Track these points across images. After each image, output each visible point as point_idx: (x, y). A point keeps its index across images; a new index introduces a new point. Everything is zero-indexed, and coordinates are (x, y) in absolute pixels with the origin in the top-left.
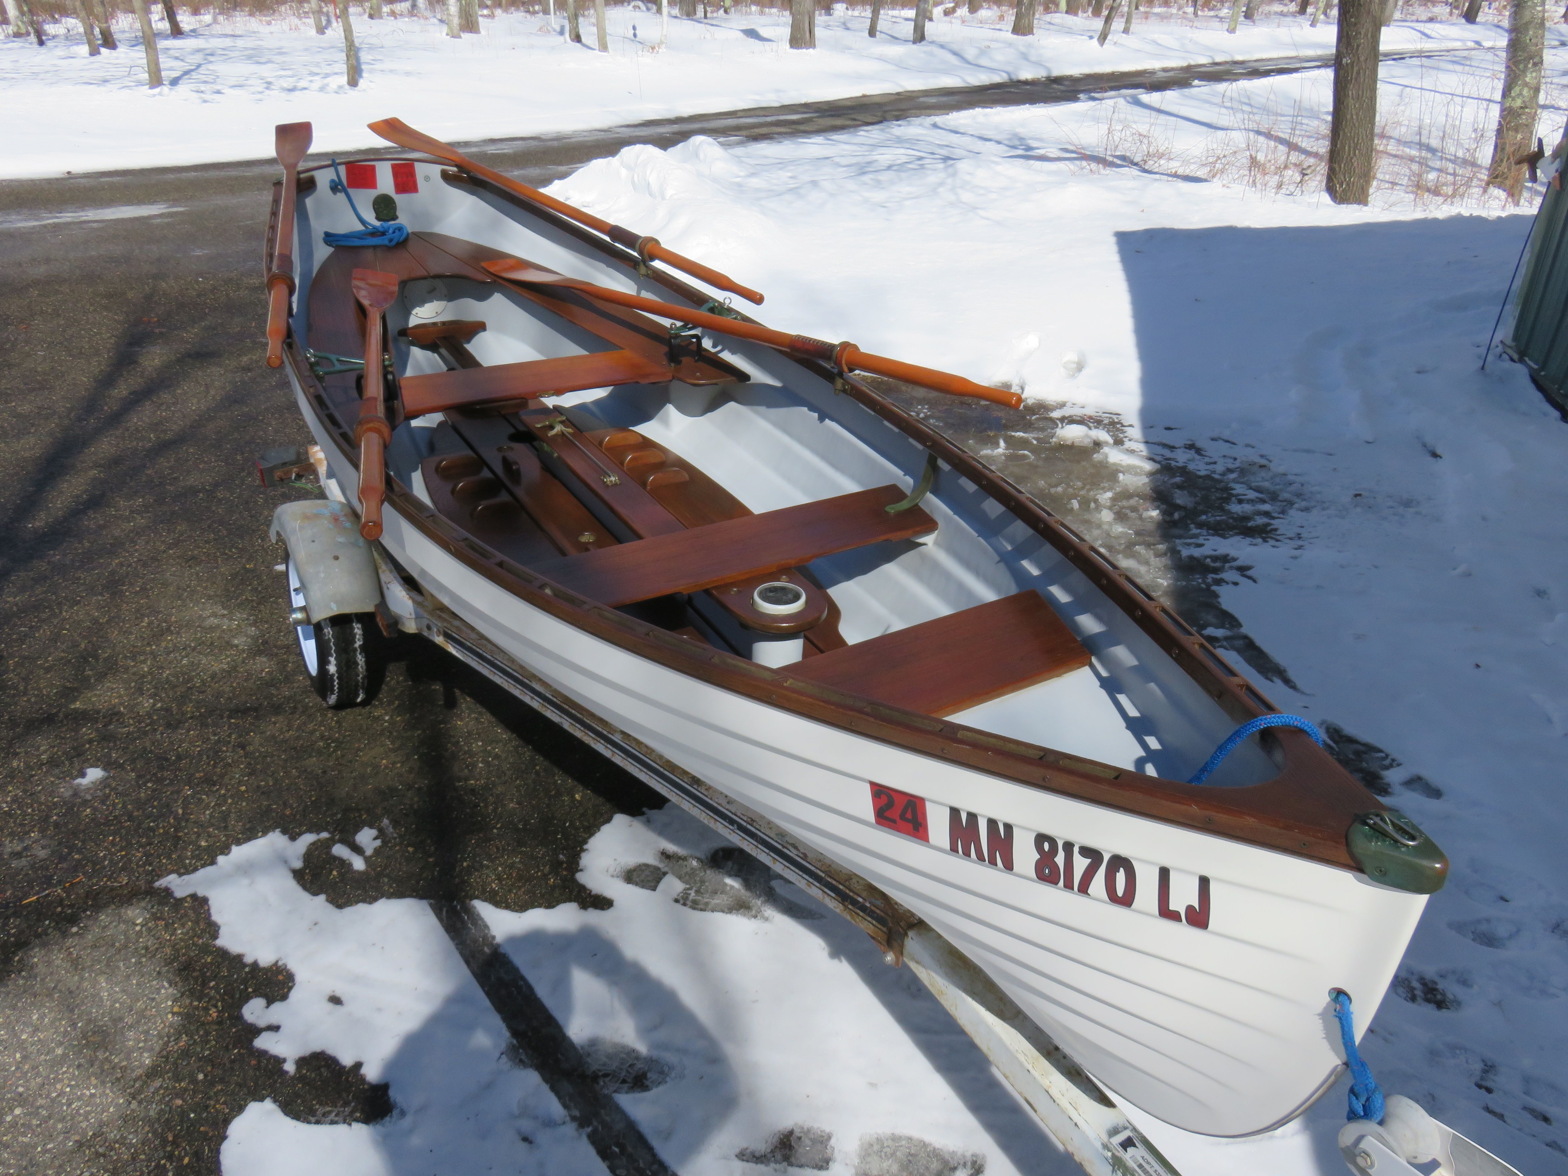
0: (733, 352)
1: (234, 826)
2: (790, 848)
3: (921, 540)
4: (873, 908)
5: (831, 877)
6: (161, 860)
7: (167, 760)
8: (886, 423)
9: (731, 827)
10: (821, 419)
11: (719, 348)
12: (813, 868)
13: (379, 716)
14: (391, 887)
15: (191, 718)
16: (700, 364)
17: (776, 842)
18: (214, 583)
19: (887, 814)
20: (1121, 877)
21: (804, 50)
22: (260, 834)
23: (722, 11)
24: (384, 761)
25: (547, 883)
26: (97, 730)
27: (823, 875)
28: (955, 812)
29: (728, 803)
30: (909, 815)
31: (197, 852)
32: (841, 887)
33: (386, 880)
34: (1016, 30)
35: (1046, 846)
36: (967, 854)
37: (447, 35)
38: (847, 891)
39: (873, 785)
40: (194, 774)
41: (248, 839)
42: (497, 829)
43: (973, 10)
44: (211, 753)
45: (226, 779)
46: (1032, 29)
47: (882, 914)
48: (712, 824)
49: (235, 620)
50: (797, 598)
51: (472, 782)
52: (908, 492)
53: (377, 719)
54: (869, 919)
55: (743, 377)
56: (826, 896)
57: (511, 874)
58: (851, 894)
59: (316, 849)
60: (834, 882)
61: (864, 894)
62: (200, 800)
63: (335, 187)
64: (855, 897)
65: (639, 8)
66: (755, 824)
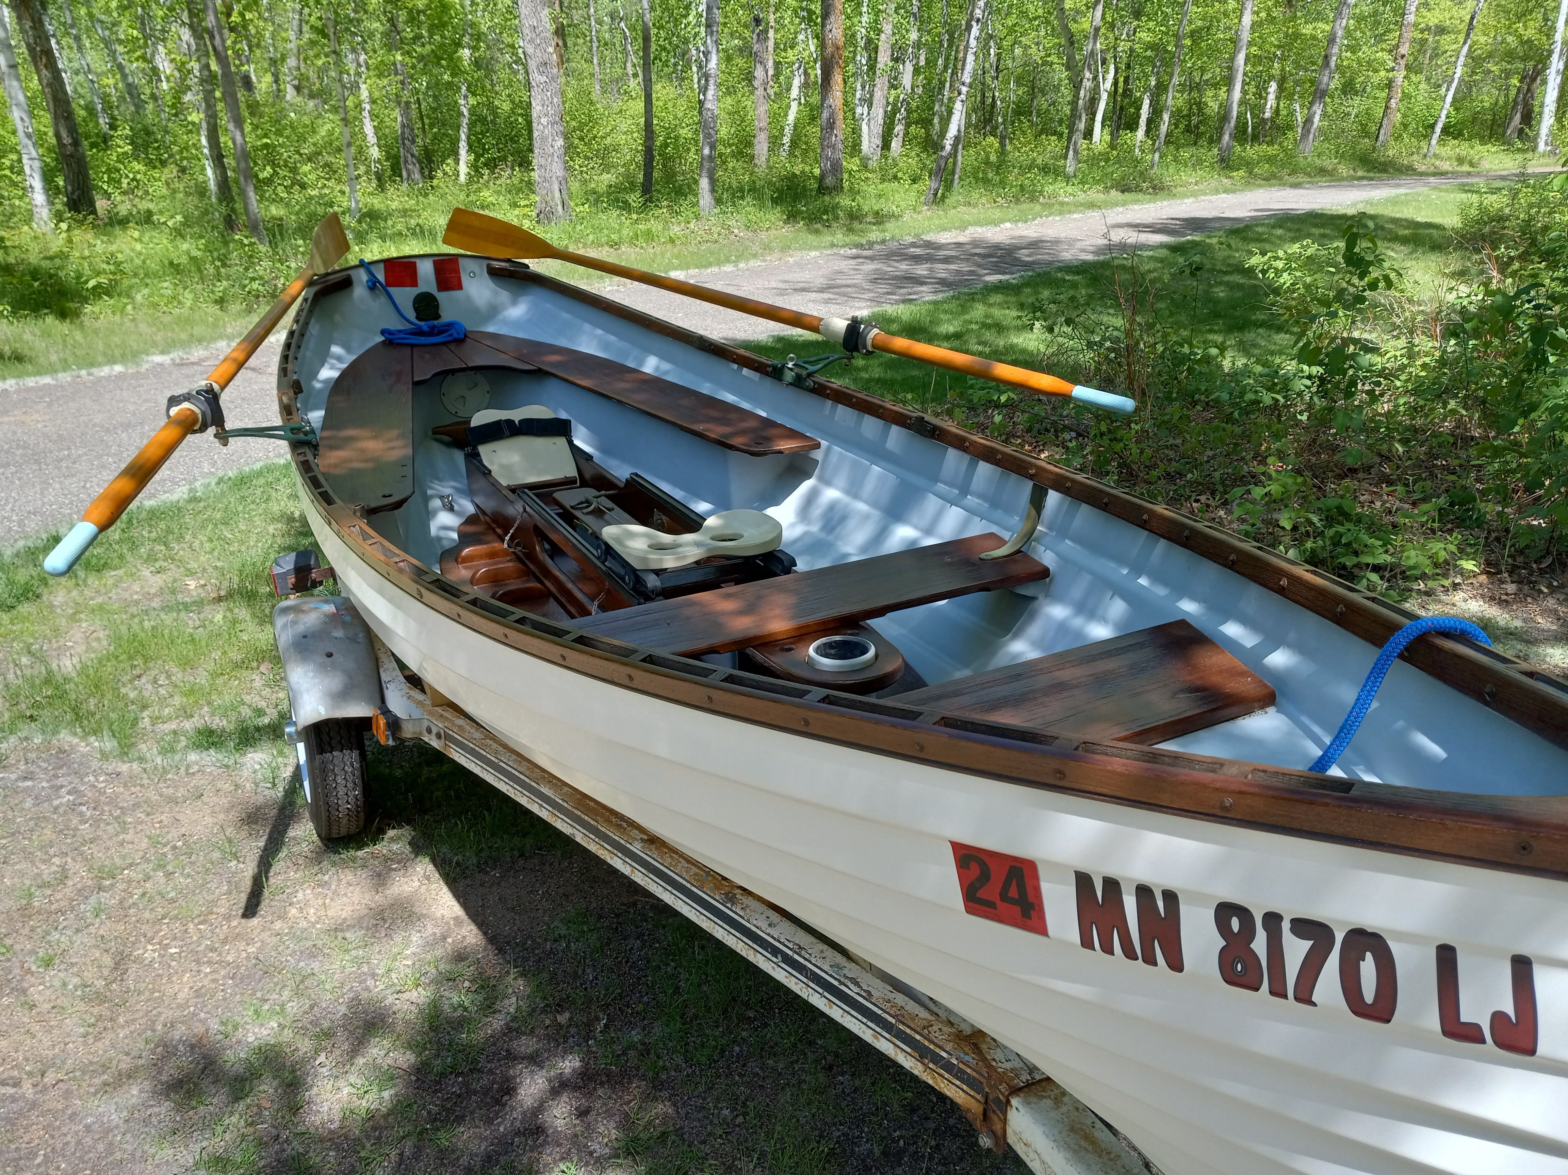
2: (849, 984)
4: (961, 1066)
5: (904, 1024)
9: (774, 959)
12: (880, 1012)
17: (831, 976)
19: (981, 894)
20: (1368, 968)
27: (893, 1021)
28: (1083, 881)
29: (770, 925)
30: (1013, 893)
32: (918, 1037)
35: (1235, 924)
36: (1108, 949)
38: (926, 1043)
39: (957, 847)
47: (974, 1074)
48: (751, 956)
54: (958, 1083)
56: (898, 1051)
58: (932, 1047)
60: (908, 1031)
61: (949, 1046)
64: (937, 1050)
66: (803, 953)
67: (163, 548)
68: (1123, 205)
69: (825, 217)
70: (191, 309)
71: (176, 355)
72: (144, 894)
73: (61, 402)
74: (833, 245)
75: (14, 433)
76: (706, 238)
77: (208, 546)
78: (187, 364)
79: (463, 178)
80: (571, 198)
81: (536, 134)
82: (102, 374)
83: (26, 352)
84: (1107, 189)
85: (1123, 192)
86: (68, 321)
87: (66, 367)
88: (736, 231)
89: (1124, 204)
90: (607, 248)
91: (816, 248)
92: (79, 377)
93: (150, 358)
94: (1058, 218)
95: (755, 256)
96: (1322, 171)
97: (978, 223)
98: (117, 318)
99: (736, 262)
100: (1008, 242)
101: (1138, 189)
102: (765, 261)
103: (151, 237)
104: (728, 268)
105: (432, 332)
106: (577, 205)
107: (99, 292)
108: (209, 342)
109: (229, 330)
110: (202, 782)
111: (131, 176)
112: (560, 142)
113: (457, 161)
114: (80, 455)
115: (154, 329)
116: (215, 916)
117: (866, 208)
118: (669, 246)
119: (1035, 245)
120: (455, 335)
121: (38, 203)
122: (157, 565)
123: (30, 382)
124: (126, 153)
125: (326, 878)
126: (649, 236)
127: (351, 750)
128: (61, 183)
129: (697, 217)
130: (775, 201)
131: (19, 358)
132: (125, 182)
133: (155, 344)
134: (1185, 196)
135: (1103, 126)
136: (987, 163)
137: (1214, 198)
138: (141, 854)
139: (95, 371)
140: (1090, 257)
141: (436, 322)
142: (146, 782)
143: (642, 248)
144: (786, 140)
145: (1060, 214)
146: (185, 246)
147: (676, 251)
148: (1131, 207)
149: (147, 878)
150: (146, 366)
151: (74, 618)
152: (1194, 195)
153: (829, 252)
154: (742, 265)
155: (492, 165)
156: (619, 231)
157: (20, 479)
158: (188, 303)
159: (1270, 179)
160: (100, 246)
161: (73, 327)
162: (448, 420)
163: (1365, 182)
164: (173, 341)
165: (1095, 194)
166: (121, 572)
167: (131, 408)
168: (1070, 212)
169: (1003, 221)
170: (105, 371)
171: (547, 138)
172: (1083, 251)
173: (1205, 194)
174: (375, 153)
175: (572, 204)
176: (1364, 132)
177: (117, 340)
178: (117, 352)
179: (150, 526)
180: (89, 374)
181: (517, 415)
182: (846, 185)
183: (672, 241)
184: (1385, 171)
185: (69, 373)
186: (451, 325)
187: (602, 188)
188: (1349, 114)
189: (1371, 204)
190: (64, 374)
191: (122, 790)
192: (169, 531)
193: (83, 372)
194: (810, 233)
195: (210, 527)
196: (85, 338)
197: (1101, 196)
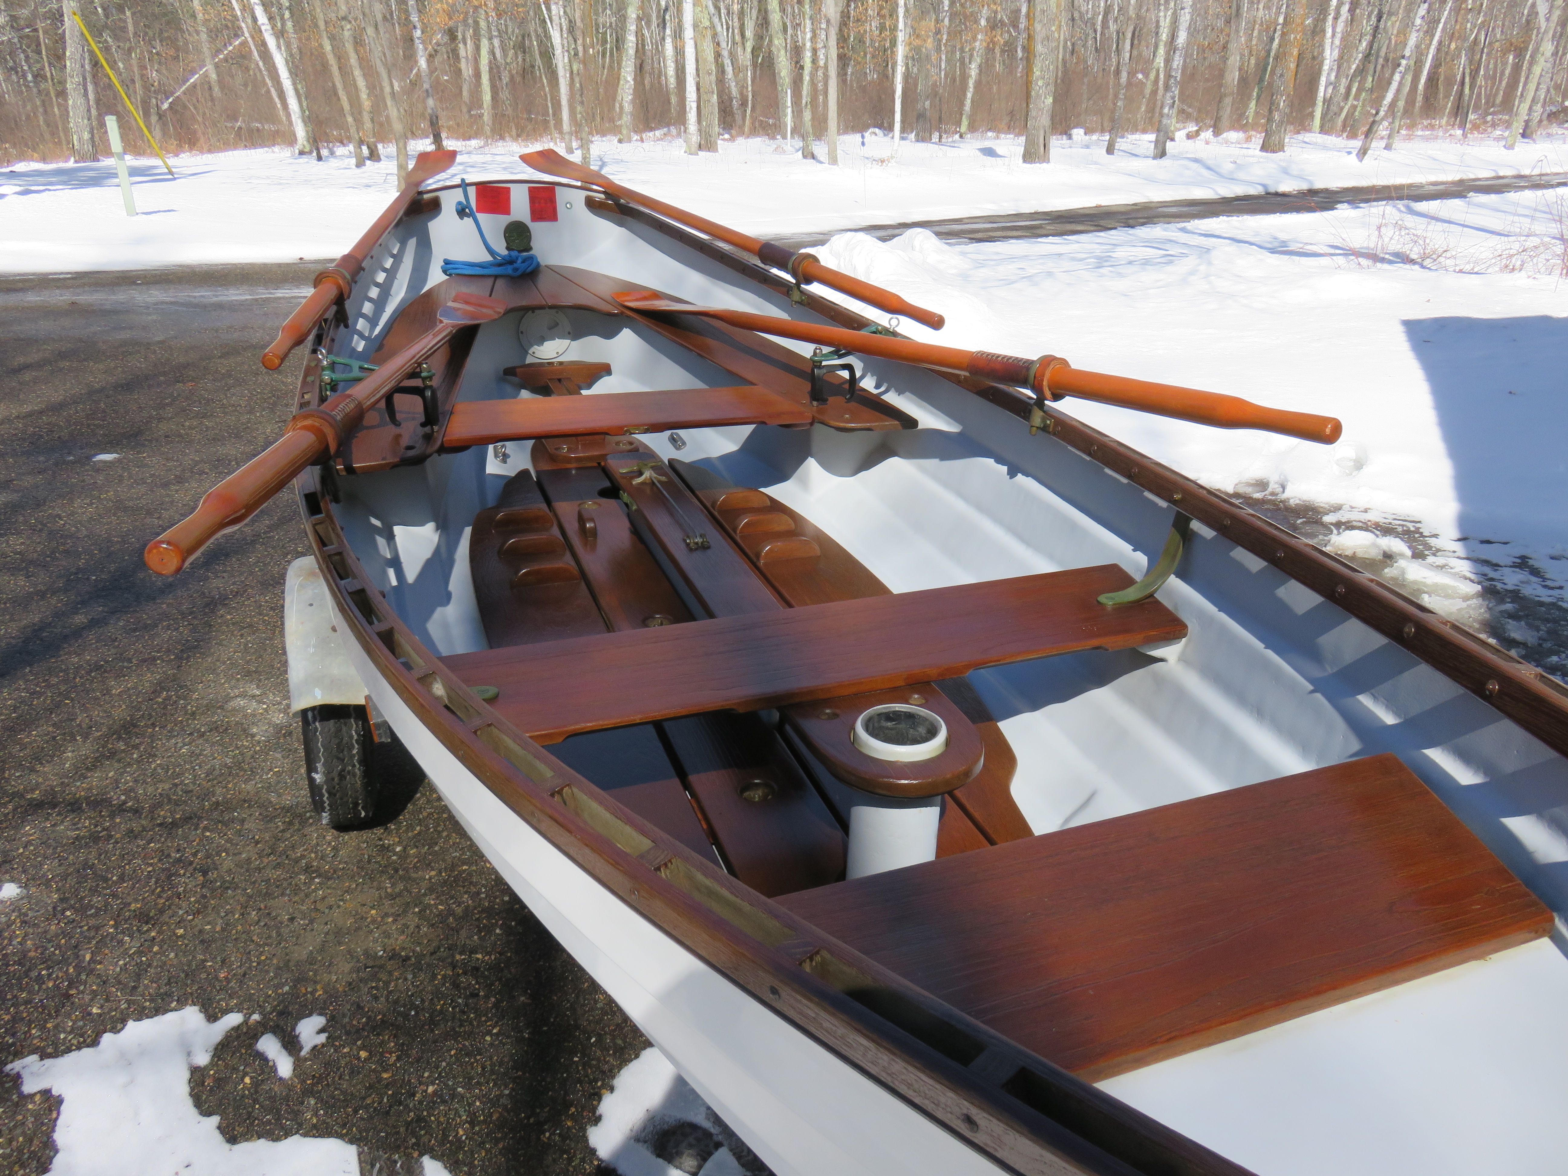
0: (900, 392)
1: (147, 987)
3: (1156, 653)
6: (30, 1029)
7: (106, 880)
8: (1108, 471)
10: (1012, 474)
11: (882, 389)
13: (389, 845)
14: (316, 1114)
15: (160, 825)
16: (853, 405)
18: (261, 657)
21: (1038, 165)
22: (174, 1004)
23: (957, 136)
24: (373, 912)
25: (539, 1139)
26: (43, 830)
31: (81, 1023)
33: (312, 1102)
34: (1264, 148)
37: (685, 152)
40: (130, 904)
41: (158, 1011)
42: (491, 1035)
43: (1217, 133)
44: (163, 876)
45: (165, 918)
46: (1283, 146)
49: (264, 703)
50: (932, 733)
51: (480, 956)
52: (1138, 577)
53: (384, 849)
55: (910, 423)
57: (491, 1115)
59: (238, 1037)
62: (121, 942)
63: (462, 212)
65: (876, 135)
112: (1050, 100)
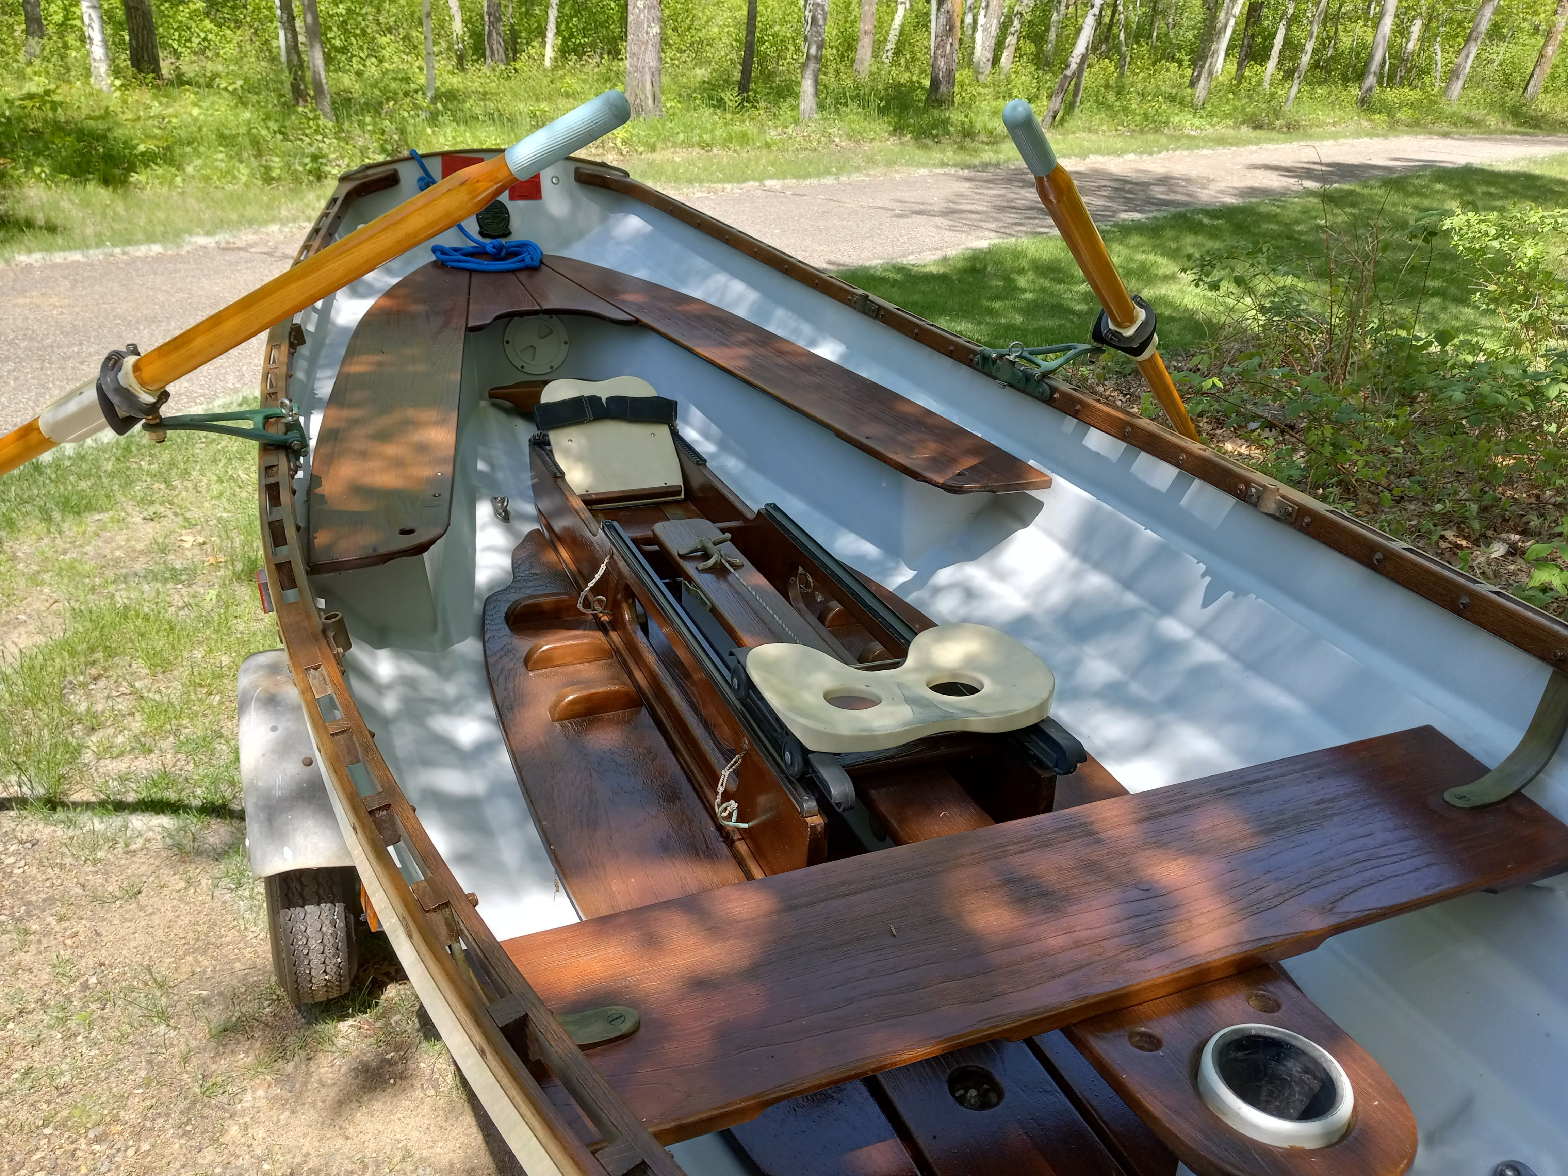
67: (163, 486)
68: (1257, 144)
69: (934, 132)
70: (245, 184)
71: (222, 237)
72: (27, 1073)
73: (86, 284)
74: (943, 164)
75: (26, 318)
76: (805, 144)
77: (216, 488)
78: (233, 249)
79: (547, 63)
80: (662, 93)
81: (631, 18)
82: (138, 254)
83: (59, 222)
84: (1237, 126)
85: (1255, 128)
86: (111, 189)
87: (99, 244)
88: (837, 140)
89: (1258, 142)
90: (697, 149)
91: (924, 165)
92: (112, 255)
93: (193, 240)
94: (1185, 153)
95: (858, 169)
96: (1469, 121)
97: (1098, 152)
98: (165, 190)
99: (837, 175)
100: (1134, 175)
101: (1271, 127)
102: (869, 175)
103: (213, 103)
104: (829, 181)
105: (499, 255)
106: (668, 100)
107: (148, 159)
108: (260, 226)
109: (284, 212)
110: (144, 868)
111: (202, 35)
112: (656, 30)
113: (543, 44)
114: (90, 354)
115: (203, 206)
116: (119, 1128)
117: (978, 126)
118: (764, 152)
119: (1165, 181)
120: (528, 260)
121: (97, 58)
122: (152, 510)
123: (58, 257)
124: (198, 10)
125: (290, 1067)
126: (744, 138)
127: (333, 903)
128: (127, 38)
129: (796, 122)
130: (882, 111)
131: (52, 229)
132: (196, 40)
133: (201, 223)
134: (1322, 138)
135: (1227, 55)
136: (1107, 87)
137: (1356, 141)
138: (38, 993)
139: (130, 249)
140: (1230, 200)
141: (503, 241)
142: (68, 860)
143: (735, 151)
144: (890, 46)
145: (1188, 149)
146: (247, 115)
147: (771, 157)
148: (1265, 146)
149: (36, 1043)
150: (187, 248)
151: (34, 580)
152: (1335, 136)
153: (938, 171)
154: (843, 179)
155: (580, 51)
156: (712, 131)
157: (16, 379)
158: (244, 179)
159: (1415, 126)
160: (156, 108)
161: (116, 197)
162: (511, 379)
163: (1518, 137)
164: (222, 221)
165: (1224, 129)
166: (105, 516)
167: (161, 297)
168: (1198, 147)
169: (1125, 152)
170: (142, 250)
171: (643, 23)
172: (1222, 192)
173: (1345, 137)
174: (458, 27)
175: (663, 98)
176: (1508, 83)
177: (161, 215)
178: (159, 229)
179: (151, 455)
180: (124, 253)
181: (604, 390)
182: (957, 98)
183: (768, 146)
184: (1536, 127)
185: (101, 250)
186: (524, 246)
187: (694, 83)
188: (1491, 62)
189: (1535, 162)
190: (97, 252)
191: (34, 870)
192: (173, 464)
193: (117, 251)
194: (919, 148)
195: (224, 461)
196: (126, 210)
197: (1231, 132)
